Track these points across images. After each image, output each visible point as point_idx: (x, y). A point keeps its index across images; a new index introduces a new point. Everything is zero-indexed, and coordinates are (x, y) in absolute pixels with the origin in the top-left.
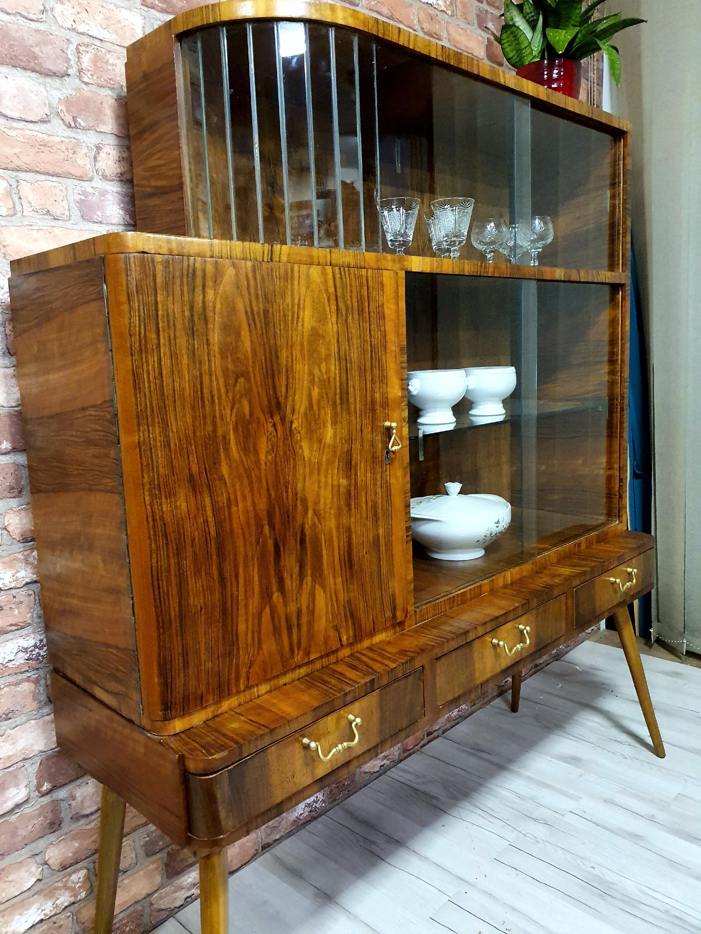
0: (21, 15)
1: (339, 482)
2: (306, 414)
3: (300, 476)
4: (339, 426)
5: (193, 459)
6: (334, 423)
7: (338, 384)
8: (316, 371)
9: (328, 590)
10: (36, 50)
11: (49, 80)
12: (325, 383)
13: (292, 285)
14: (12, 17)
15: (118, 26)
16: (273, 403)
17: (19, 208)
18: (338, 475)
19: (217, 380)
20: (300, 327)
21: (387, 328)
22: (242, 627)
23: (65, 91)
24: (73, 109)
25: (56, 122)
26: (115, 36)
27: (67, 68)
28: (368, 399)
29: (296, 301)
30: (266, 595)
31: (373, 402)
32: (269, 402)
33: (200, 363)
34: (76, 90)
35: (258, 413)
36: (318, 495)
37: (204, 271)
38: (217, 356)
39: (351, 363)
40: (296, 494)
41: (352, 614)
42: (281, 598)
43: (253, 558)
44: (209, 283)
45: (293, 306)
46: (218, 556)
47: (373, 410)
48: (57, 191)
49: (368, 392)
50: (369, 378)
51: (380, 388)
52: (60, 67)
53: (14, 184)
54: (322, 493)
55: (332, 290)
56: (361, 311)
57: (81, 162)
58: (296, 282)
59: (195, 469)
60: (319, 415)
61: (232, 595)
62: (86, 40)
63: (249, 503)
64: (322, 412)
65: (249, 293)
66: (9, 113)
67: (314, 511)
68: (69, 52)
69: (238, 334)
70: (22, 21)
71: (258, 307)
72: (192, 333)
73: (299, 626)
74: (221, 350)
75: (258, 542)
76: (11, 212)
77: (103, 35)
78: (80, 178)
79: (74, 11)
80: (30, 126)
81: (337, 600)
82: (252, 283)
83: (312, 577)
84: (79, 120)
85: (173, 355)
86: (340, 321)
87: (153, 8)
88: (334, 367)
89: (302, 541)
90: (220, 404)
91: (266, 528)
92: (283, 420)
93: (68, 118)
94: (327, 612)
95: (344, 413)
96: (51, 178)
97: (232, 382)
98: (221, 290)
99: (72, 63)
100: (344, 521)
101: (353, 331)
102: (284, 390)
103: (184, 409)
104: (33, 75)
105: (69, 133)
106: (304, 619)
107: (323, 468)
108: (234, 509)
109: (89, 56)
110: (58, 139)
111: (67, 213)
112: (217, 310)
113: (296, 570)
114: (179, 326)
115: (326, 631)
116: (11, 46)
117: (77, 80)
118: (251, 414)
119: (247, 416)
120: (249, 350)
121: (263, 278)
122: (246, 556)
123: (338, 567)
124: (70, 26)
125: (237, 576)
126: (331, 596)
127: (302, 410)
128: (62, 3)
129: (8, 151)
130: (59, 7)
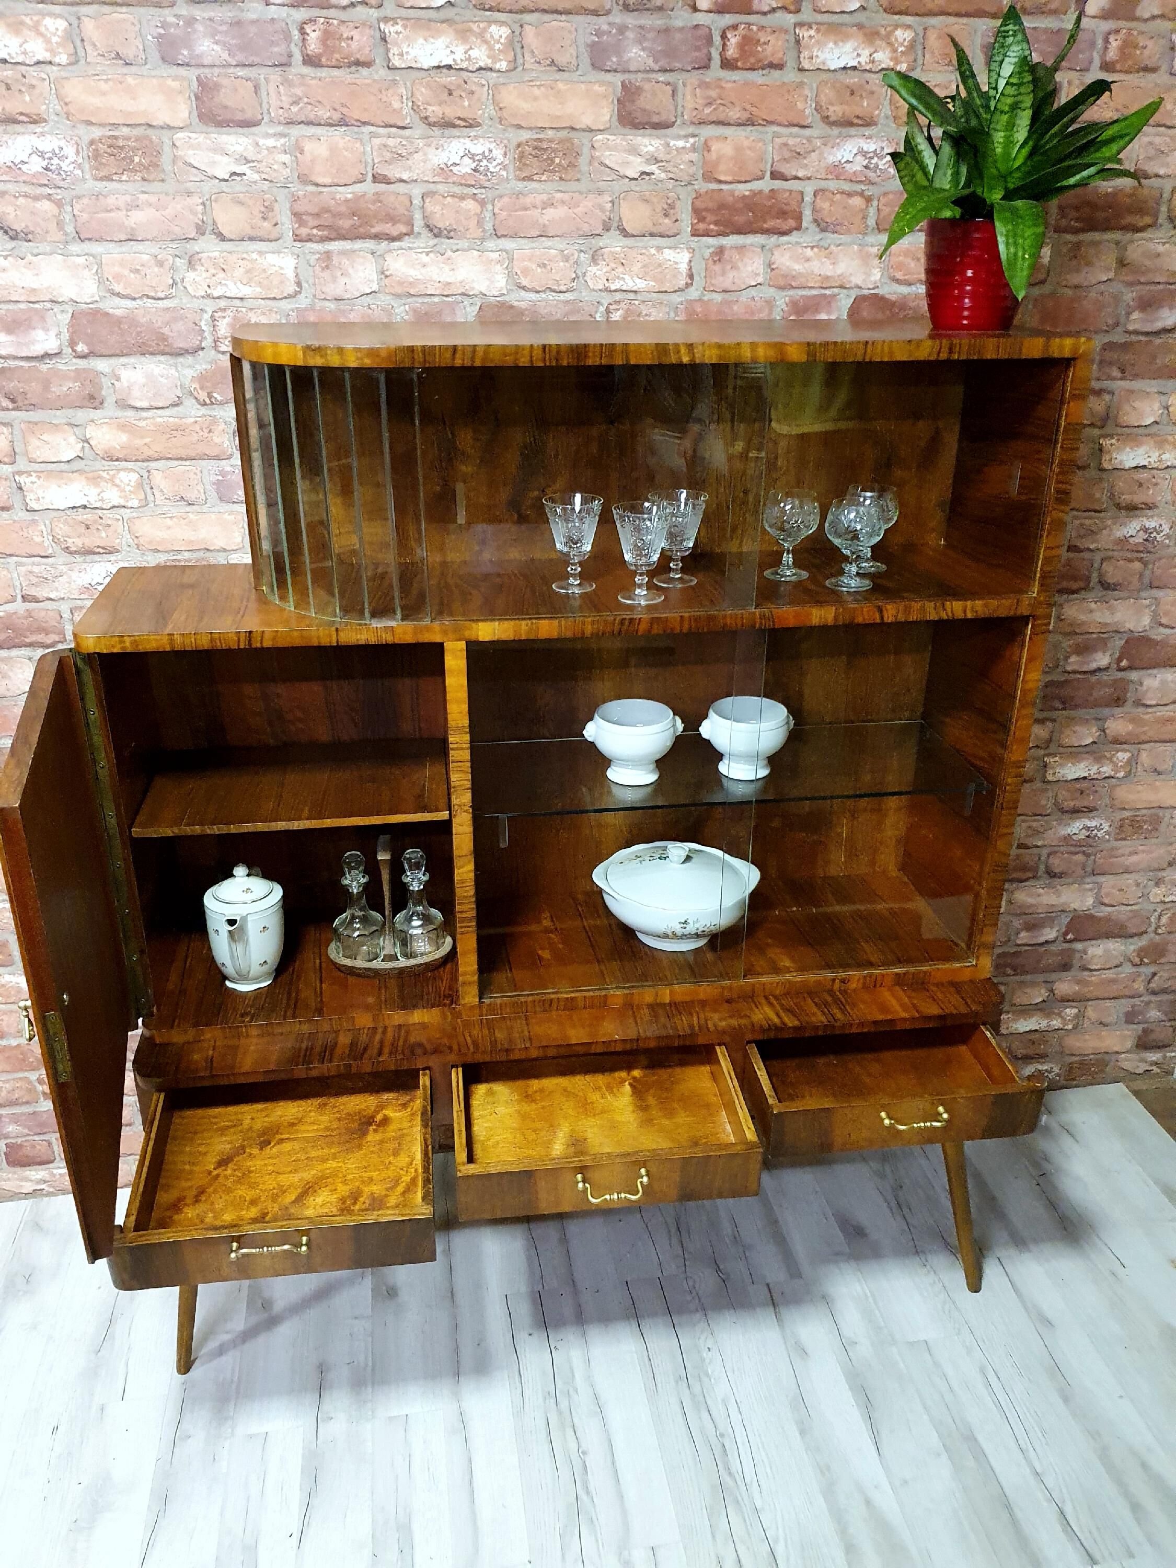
0: (148, 297)
10: (166, 331)
11: (181, 359)
14: (139, 301)
15: (263, 276)
17: (151, 498)
23: (198, 367)
24: (208, 384)
25: (189, 402)
26: (259, 290)
27: (201, 341)
34: (211, 363)
48: (192, 476)
52: (193, 342)
53: (145, 475)
57: (217, 440)
62: (223, 303)
66: (138, 404)
68: (203, 324)
70: (149, 303)
76: (143, 503)
77: (246, 291)
78: (218, 458)
79: (208, 275)
80: (159, 412)
84: (215, 395)
87: (310, 240)
93: (203, 396)
96: (184, 463)
99: (206, 334)
104: (162, 358)
105: (203, 411)
109: (227, 320)
110: (192, 420)
111: (203, 496)
116: (139, 333)
117: (213, 352)
124: (203, 293)
128: (195, 270)
129: (138, 442)
130: (191, 275)
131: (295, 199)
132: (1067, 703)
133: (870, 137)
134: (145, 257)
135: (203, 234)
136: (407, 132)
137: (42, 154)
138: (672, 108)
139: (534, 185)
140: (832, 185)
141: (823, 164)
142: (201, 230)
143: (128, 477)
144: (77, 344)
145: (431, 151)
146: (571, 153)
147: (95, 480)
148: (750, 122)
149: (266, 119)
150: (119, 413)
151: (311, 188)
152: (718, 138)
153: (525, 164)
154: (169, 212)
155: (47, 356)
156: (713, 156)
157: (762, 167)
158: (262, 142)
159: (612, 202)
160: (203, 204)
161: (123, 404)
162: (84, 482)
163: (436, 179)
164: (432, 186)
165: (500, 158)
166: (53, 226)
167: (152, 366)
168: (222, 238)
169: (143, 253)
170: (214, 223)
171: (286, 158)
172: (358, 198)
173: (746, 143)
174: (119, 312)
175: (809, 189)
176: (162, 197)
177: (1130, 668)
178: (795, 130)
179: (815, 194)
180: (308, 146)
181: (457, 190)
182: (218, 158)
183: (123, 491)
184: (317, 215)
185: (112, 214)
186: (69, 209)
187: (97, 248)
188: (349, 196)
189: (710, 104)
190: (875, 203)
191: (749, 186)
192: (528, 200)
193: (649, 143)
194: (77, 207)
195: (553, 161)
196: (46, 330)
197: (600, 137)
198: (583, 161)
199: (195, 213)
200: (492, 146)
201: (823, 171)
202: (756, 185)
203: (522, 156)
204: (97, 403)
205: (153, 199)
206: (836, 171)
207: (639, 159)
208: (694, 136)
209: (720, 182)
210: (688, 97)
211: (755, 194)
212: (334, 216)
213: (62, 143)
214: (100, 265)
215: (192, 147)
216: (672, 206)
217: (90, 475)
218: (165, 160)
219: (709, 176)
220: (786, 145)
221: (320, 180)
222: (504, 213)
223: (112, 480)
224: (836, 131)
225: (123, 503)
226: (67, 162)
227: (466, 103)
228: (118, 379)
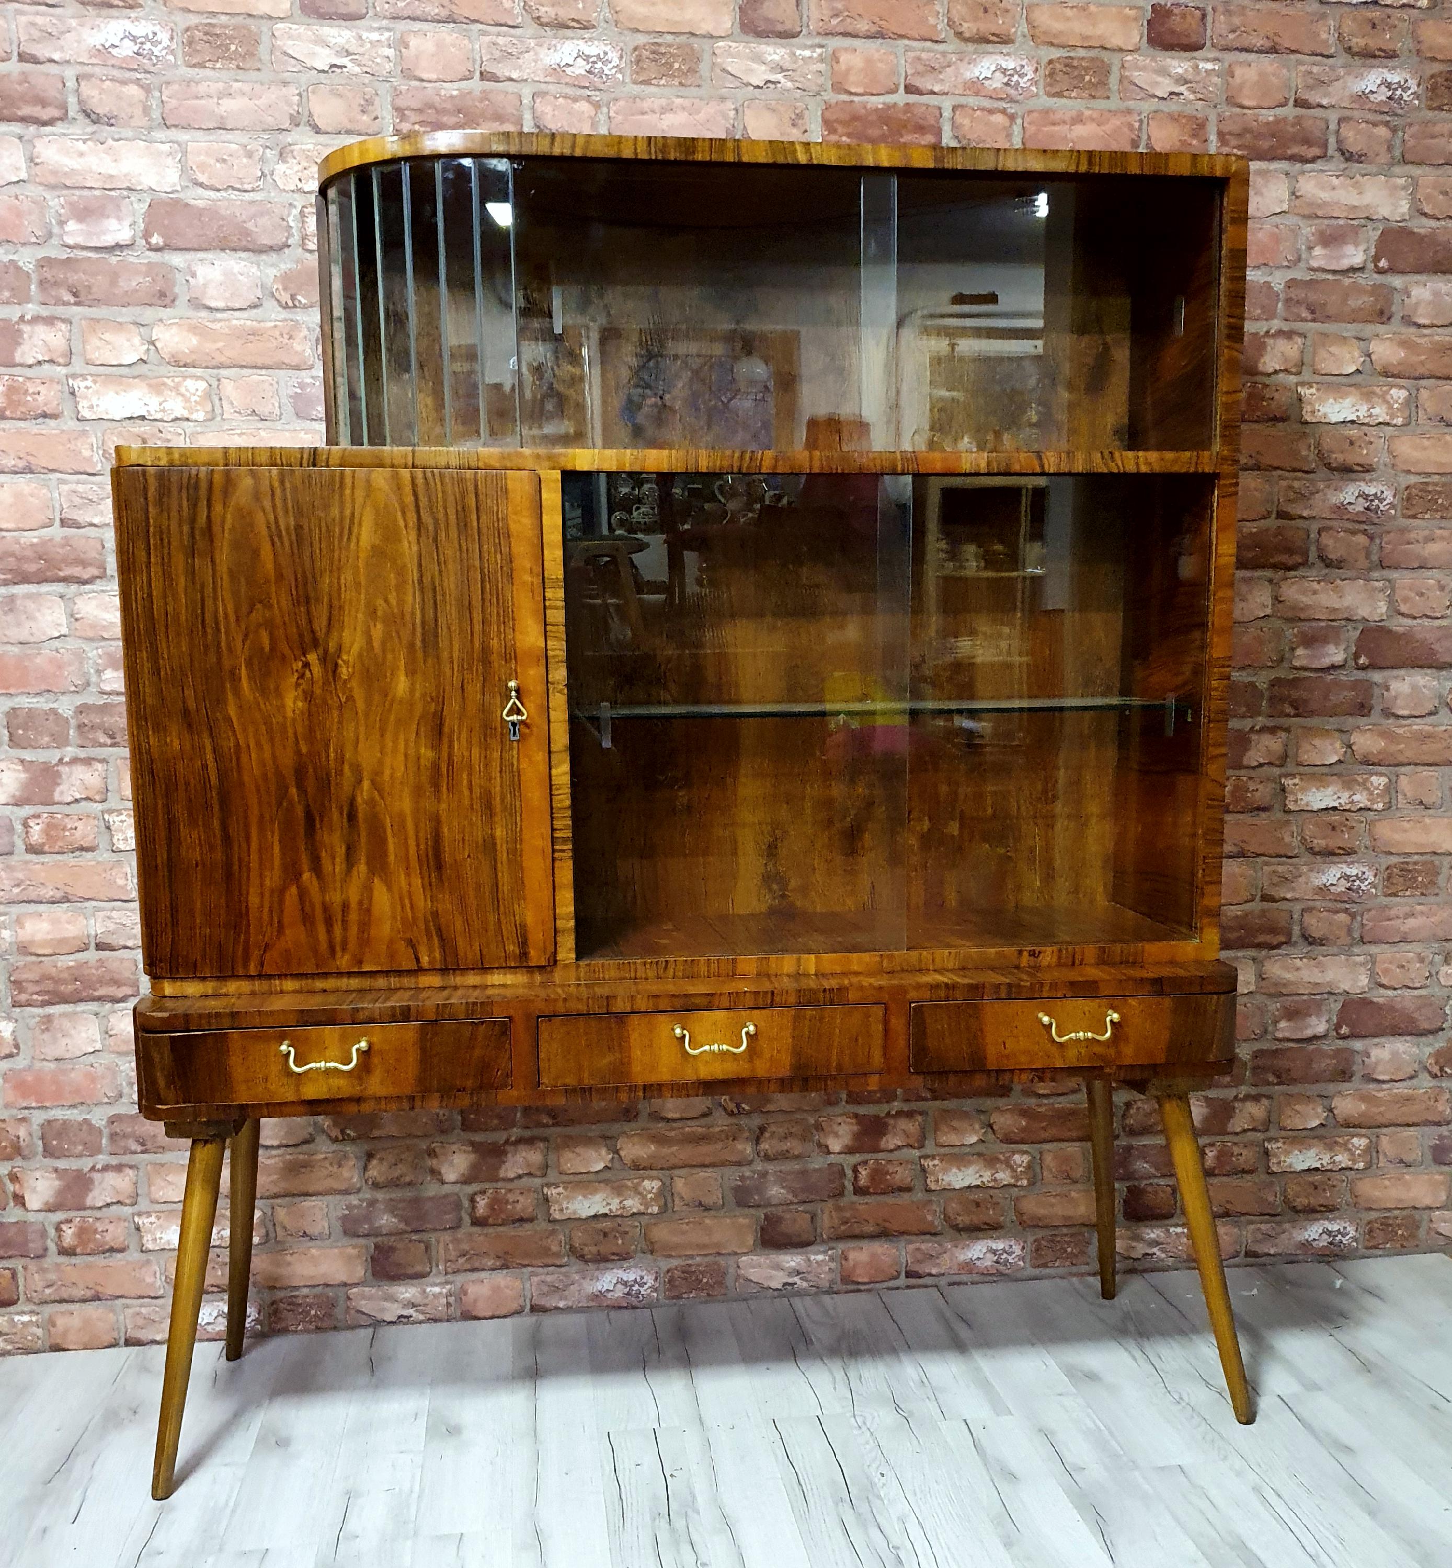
0: (234, 189)
1: (418, 751)
2: (360, 655)
3: (349, 733)
4: (419, 678)
5: (189, 693)
6: (411, 672)
7: (418, 621)
8: (380, 602)
9: (395, 888)
10: (250, 225)
11: (264, 257)
12: (394, 620)
13: (341, 495)
14: (224, 194)
16: (308, 638)
17: (218, 411)
18: (416, 742)
19: (224, 605)
20: (353, 546)
21: (515, 550)
22: (254, 900)
23: (282, 266)
24: (293, 285)
25: (270, 304)
27: (287, 238)
28: (477, 644)
29: (348, 513)
30: (292, 873)
31: (486, 650)
32: (301, 636)
33: (203, 586)
34: (296, 262)
35: (284, 647)
36: (381, 762)
37: (211, 483)
38: (225, 577)
39: (444, 595)
40: (343, 757)
41: (439, 931)
42: (315, 882)
43: (272, 821)
44: (217, 495)
45: (342, 519)
46: (221, 809)
47: (486, 660)
48: (266, 386)
49: (476, 636)
50: (477, 617)
51: (499, 631)
52: (280, 239)
53: (215, 383)
54: (388, 761)
55: (410, 499)
56: (463, 525)
57: (298, 347)
58: (348, 492)
59: (192, 705)
60: (384, 658)
61: (240, 859)
63: (267, 755)
64: (389, 656)
65: (274, 507)
66: (213, 304)
67: (373, 782)
68: (290, 219)
69: (256, 553)
70: (234, 195)
71: (287, 522)
72: (191, 552)
73: (344, 922)
74: (230, 571)
75: (280, 804)
76: (210, 415)
78: (297, 368)
79: (300, 167)
80: (237, 314)
81: (412, 907)
82: (278, 492)
83: (368, 863)
84: (299, 297)
85: (167, 576)
86: (422, 539)
88: (412, 600)
89: (352, 817)
90: (227, 633)
91: (293, 791)
92: (324, 660)
93: (285, 297)
94: (394, 917)
95: (430, 661)
96: (258, 371)
97: (244, 609)
98: (233, 502)
99: (294, 230)
100: (428, 804)
101: (449, 552)
102: (324, 623)
103: (178, 634)
104: (244, 255)
105: (284, 314)
106: (353, 916)
107: (391, 727)
108: (244, 758)
110: (271, 324)
111: (277, 411)
112: (228, 526)
113: (341, 851)
114: (175, 543)
115: (391, 942)
116: (220, 227)
117: (300, 250)
118: (273, 649)
119: (267, 649)
120: (272, 572)
121: (295, 489)
122: (262, 816)
123: (414, 863)
124: (293, 188)
125: (248, 838)
126: (401, 899)
127: (355, 649)
128: (285, 162)
129: (209, 347)
130: (281, 168)
131: (397, 94)
132: (1300, 709)
133: (1008, 54)
134: (234, 146)
135: (298, 125)
136: (518, 32)
137: (134, 39)
138: (797, 18)
139: (652, 89)
140: (972, 101)
141: (960, 80)
142: (295, 121)
143: (195, 386)
144: (152, 235)
145: (542, 51)
146: (692, 59)
147: (158, 388)
148: (880, 35)
149: (371, 14)
150: (191, 313)
151: (415, 83)
152: (846, 49)
153: (642, 68)
154: (262, 102)
155: (118, 247)
156: (843, 67)
157: (895, 80)
158: (365, 35)
159: (737, 110)
160: (300, 95)
161: (197, 304)
162: (146, 390)
163: (548, 79)
164: (543, 86)
165: (616, 61)
166: (138, 111)
167: (232, 262)
168: (318, 131)
169: (232, 143)
170: (310, 115)
171: (391, 52)
172: (464, 95)
173: (876, 56)
174: (200, 203)
175: (947, 105)
176: (257, 87)
177: (1372, 666)
178: (928, 44)
179: (954, 108)
180: (413, 42)
181: (569, 91)
182: (318, 49)
183: (187, 400)
184: (420, 111)
185: (203, 102)
186: (157, 94)
187: (183, 136)
188: (455, 93)
189: (837, 15)
190: (1019, 121)
191: (881, 99)
192: (646, 105)
193: (774, 52)
194: (166, 93)
195: (672, 66)
196: (119, 219)
197: (721, 44)
198: (704, 68)
199: (290, 105)
200: (607, 49)
201: (961, 86)
202: (890, 99)
203: (638, 61)
204: (168, 301)
205: (246, 87)
206: (976, 87)
207: (763, 68)
208: (822, 46)
209: (851, 94)
210: (813, 7)
211: (888, 107)
212: (437, 112)
213: (157, 29)
214: (185, 153)
215: (291, 37)
216: (800, 116)
217: (154, 381)
218: (263, 50)
219: (838, 87)
220: (919, 59)
221: (425, 76)
222: (620, 118)
223: (176, 388)
224: (971, 47)
225: (186, 415)
226: (160, 47)
227: (580, 6)
228: (194, 275)
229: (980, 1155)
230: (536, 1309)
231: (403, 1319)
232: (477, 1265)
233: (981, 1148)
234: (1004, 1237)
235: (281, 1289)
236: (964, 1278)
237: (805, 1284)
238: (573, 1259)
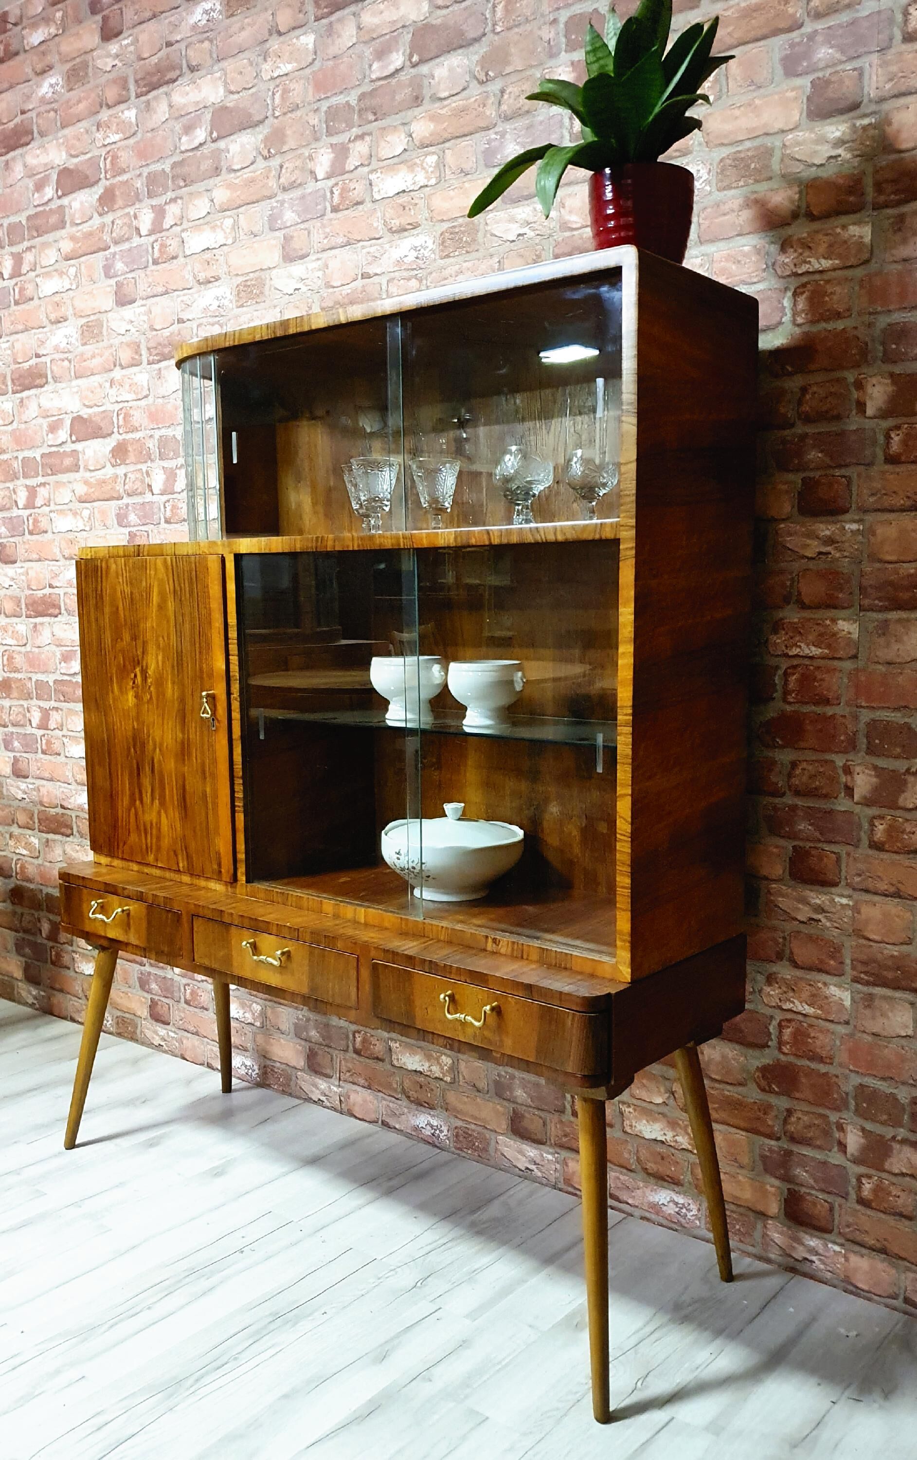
1: (176, 732)
2: (154, 671)
3: (151, 719)
4: (176, 686)
6: (173, 683)
7: (175, 650)
8: (161, 639)
9: (169, 817)
12: (166, 651)
13: (146, 574)
16: (136, 660)
18: (175, 726)
19: (107, 639)
20: (150, 604)
21: (212, 606)
22: (120, 814)
28: (197, 666)
29: (149, 583)
30: (133, 800)
31: (201, 671)
32: (133, 658)
35: (128, 664)
37: (102, 567)
38: (108, 622)
39: (184, 635)
40: (149, 733)
41: (186, 847)
42: (141, 807)
43: (125, 767)
44: (104, 575)
45: (147, 588)
47: (202, 678)
49: (197, 661)
50: (197, 649)
51: (206, 659)
54: (165, 737)
55: (171, 576)
56: (191, 591)
59: (99, 696)
60: (163, 674)
61: (115, 789)
63: (123, 728)
64: (165, 673)
65: (123, 581)
67: (160, 749)
69: (117, 608)
71: (127, 590)
73: (151, 835)
74: (109, 619)
75: (128, 758)
81: (175, 830)
82: (124, 573)
83: (159, 800)
86: (176, 602)
88: (173, 639)
89: (153, 769)
90: (109, 655)
91: (133, 751)
92: (142, 673)
94: (169, 836)
95: (179, 675)
97: (114, 642)
98: (109, 579)
100: (180, 767)
101: (186, 609)
102: (141, 650)
106: (154, 831)
107: (166, 716)
108: (116, 729)
112: (108, 593)
113: (149, 790)
115: (168, 850)
119: (123, 665)
120: (123, 619)
122: (122, 765)
123: (176, 802)
125: (117, 776)
126: (171, 825)
127: (153, 667)
131: (323, 299)
136: (380, 241)
137: (218, 298)
139: (451, 260)
145: (393, 250)
146: (472, 231)
149: (311, 252)
151: (330, 290)
153: (445, 247)
158: (309, 266)
159: (498, 262)
160: (281, 312)
163: (395, 269)
164: (393, 275)
165: (431, 246)
171: (319, 273)
172: (353, 291)
176: (263, 311)
180: (330, 263)
181: (406, 274)
182: (289, 281)
184: (332, 307)
188: (349, 291)
190: (696, 219)
192: (446, 273)
195: (460, 240)
200: (426, 238)
203: (443, 241)
207: (514, 225)
209: (573, 229)
213: (226, 289)
215: (278, 277)
216: (537, 256)
218: (266, 288)
219: (563, 227)
221: (335, 284)
226: (227, 300)
227: (412, 213)
229: (663, 1115)
230: (385, 1124)
231: (319, 1102)
232: (356, 1080)
233: (665, 1109)
234: (684, 1193)
235: (270, 1060)
236: (653, 1217)
237: (539, 1174)
238: (404, 1097)
